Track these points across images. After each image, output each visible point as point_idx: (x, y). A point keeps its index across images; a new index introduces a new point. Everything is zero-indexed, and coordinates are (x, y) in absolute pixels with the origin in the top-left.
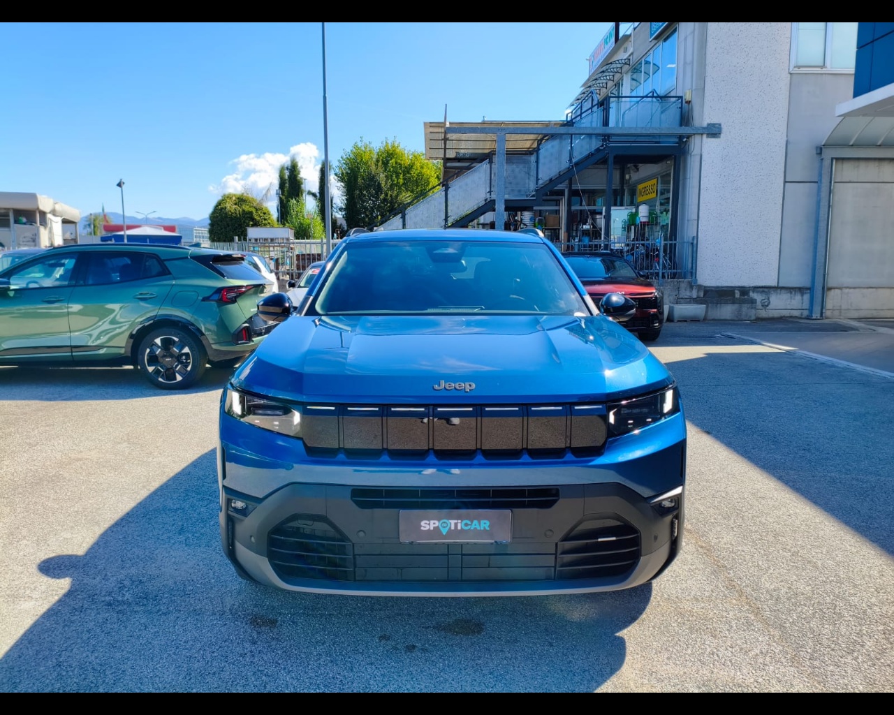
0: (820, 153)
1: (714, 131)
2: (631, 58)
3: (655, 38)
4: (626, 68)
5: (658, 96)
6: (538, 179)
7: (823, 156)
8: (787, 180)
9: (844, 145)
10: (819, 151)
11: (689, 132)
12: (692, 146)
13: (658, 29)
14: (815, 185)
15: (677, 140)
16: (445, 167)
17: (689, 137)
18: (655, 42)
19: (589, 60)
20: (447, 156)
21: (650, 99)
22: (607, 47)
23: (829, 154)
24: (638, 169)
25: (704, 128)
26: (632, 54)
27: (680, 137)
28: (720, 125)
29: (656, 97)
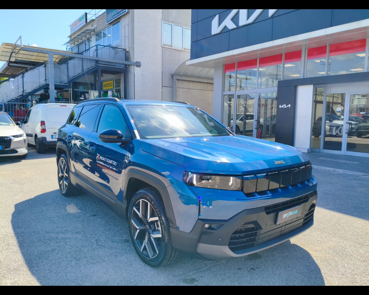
0: (173, 77)
1: (138, 65)
2: (95, 29)
3: (109, 24)
4: (92, 33)
5: (112, 47)
6: (68, 76)
7: (174, 78)
8: (163, 86)
9: (179, 75)
10: (172, 76)
11: (129, 64)
12: (130, 70)
13: (111, 20)
14: (171, 88)
15: (125, 66)
16: (8, 65)
17: (129, 65)
18: (108, 25)
19: (70, 26)
20: (11, 60)
21: (109, 48)
22: (81, 22)
23: (175, 77)
24: (103, 76)
25: (135, 63)
26: (96, 28)
27: (126, 65)
28: (140, 62)
29: (111, 47)
